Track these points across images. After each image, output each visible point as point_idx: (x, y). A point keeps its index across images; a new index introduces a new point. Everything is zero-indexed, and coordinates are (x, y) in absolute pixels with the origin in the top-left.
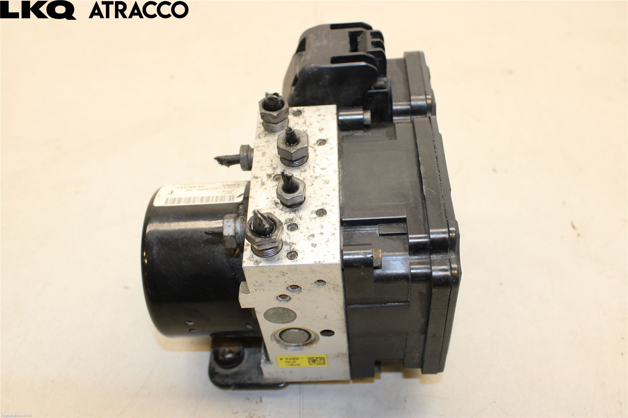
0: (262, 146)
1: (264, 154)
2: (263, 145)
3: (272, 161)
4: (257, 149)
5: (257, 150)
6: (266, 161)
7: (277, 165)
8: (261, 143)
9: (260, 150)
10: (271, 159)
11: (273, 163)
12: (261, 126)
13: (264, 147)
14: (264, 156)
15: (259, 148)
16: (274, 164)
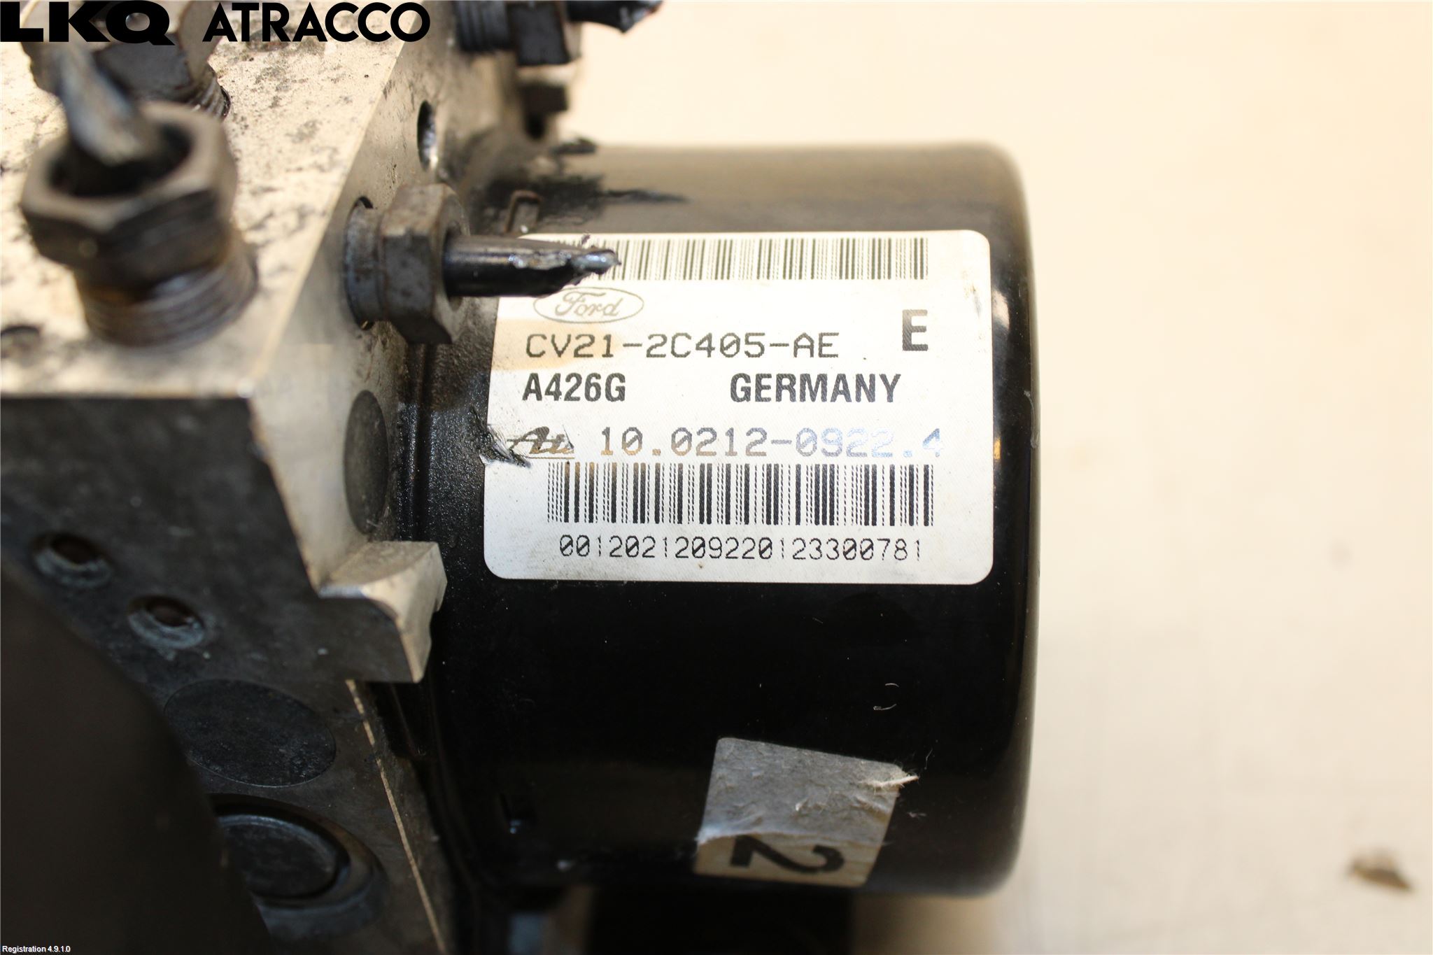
0: (300, 169)
1: (306, 133)
2: (295, 178)
3: (275, 103)
4: (337, 157)
5: (335, 150)
6: (308, 103)
7: (257, 86)
8: (302, 185)
9: (322, 149)
10: (278, 110)
11: (274, 93)
12: (272, 275)
13: (293, 166)
14: (306, 125)
15: (323, 159)
16: (268, 92)
